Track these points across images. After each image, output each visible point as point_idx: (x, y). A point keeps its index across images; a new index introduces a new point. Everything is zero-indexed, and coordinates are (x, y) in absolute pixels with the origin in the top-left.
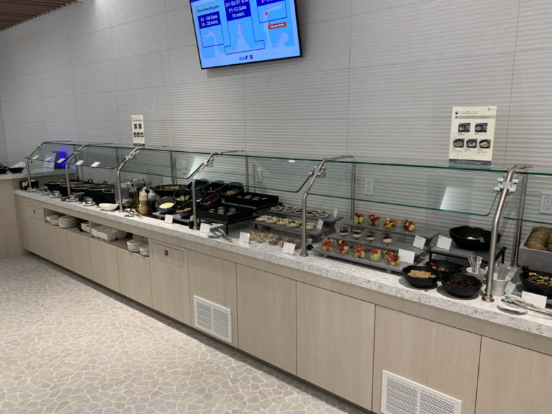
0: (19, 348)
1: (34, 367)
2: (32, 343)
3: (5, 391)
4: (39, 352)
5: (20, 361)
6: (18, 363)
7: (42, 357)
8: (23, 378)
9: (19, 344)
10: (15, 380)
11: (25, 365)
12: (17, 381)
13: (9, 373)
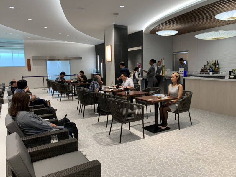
0: (227, 162)
1: (222, 173)
2: (233, 163)
3: (202, 173)
4: (232, 168)
5: (220, 167)
6: (219, 167)
7: (230, 172)
8: (213, 174)
9: (229, 160)
10: (210, 172)
11: (220, 170)
12: (210, 173)
13: (212, 168)
